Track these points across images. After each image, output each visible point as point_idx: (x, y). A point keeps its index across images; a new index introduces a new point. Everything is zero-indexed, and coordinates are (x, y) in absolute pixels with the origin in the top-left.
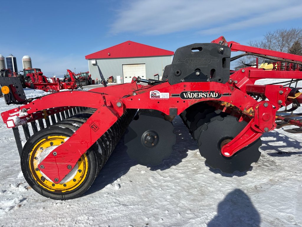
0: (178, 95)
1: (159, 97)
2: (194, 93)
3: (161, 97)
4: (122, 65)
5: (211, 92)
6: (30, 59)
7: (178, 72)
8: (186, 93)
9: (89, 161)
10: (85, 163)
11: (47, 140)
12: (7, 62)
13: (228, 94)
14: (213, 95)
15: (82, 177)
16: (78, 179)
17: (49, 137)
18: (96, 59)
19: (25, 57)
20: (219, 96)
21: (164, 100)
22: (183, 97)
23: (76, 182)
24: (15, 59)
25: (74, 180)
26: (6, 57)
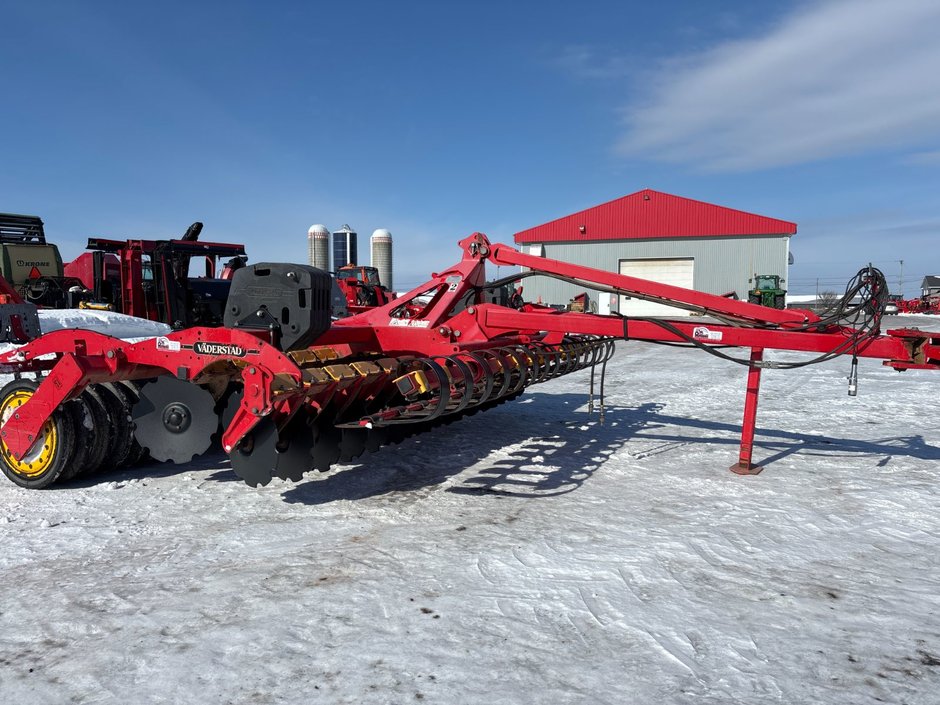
0: (191, 347)
1: (167, 347)
2: (211, 344)
3: (170, 348)
4: (620, 261)
5: (233, 346)
6: (390, 238)
7: (234, 310)
8: (201, 344)
9: (57, 434)
10: (52, 436)
11: (16, 396)
12: (335, 243)
13: (255, 352)
14: (236, 352)
15: (49, 457)
16: (45, 459)
17: (18, 393)
18: (543, 243)
19: (379, 233)
20: (243, 354)
21: (174, 353)
22: (197, 350)
23: (43, 464)
24: (353, 237)
25: (41, 460)
26: (332, 232)
